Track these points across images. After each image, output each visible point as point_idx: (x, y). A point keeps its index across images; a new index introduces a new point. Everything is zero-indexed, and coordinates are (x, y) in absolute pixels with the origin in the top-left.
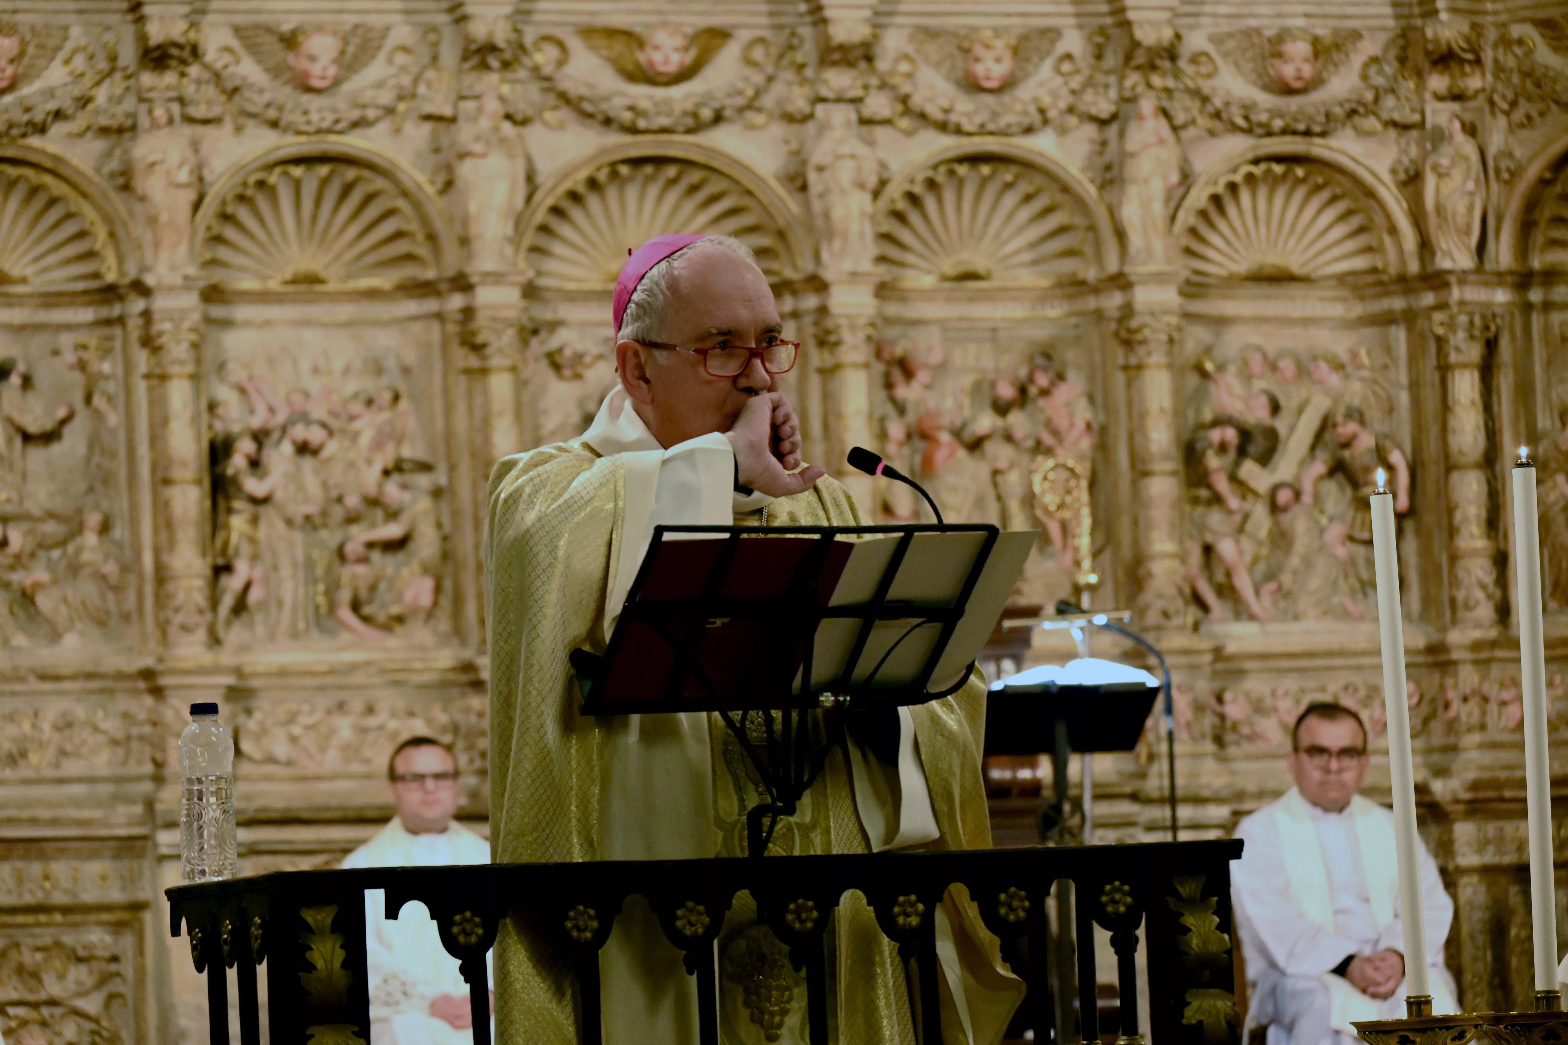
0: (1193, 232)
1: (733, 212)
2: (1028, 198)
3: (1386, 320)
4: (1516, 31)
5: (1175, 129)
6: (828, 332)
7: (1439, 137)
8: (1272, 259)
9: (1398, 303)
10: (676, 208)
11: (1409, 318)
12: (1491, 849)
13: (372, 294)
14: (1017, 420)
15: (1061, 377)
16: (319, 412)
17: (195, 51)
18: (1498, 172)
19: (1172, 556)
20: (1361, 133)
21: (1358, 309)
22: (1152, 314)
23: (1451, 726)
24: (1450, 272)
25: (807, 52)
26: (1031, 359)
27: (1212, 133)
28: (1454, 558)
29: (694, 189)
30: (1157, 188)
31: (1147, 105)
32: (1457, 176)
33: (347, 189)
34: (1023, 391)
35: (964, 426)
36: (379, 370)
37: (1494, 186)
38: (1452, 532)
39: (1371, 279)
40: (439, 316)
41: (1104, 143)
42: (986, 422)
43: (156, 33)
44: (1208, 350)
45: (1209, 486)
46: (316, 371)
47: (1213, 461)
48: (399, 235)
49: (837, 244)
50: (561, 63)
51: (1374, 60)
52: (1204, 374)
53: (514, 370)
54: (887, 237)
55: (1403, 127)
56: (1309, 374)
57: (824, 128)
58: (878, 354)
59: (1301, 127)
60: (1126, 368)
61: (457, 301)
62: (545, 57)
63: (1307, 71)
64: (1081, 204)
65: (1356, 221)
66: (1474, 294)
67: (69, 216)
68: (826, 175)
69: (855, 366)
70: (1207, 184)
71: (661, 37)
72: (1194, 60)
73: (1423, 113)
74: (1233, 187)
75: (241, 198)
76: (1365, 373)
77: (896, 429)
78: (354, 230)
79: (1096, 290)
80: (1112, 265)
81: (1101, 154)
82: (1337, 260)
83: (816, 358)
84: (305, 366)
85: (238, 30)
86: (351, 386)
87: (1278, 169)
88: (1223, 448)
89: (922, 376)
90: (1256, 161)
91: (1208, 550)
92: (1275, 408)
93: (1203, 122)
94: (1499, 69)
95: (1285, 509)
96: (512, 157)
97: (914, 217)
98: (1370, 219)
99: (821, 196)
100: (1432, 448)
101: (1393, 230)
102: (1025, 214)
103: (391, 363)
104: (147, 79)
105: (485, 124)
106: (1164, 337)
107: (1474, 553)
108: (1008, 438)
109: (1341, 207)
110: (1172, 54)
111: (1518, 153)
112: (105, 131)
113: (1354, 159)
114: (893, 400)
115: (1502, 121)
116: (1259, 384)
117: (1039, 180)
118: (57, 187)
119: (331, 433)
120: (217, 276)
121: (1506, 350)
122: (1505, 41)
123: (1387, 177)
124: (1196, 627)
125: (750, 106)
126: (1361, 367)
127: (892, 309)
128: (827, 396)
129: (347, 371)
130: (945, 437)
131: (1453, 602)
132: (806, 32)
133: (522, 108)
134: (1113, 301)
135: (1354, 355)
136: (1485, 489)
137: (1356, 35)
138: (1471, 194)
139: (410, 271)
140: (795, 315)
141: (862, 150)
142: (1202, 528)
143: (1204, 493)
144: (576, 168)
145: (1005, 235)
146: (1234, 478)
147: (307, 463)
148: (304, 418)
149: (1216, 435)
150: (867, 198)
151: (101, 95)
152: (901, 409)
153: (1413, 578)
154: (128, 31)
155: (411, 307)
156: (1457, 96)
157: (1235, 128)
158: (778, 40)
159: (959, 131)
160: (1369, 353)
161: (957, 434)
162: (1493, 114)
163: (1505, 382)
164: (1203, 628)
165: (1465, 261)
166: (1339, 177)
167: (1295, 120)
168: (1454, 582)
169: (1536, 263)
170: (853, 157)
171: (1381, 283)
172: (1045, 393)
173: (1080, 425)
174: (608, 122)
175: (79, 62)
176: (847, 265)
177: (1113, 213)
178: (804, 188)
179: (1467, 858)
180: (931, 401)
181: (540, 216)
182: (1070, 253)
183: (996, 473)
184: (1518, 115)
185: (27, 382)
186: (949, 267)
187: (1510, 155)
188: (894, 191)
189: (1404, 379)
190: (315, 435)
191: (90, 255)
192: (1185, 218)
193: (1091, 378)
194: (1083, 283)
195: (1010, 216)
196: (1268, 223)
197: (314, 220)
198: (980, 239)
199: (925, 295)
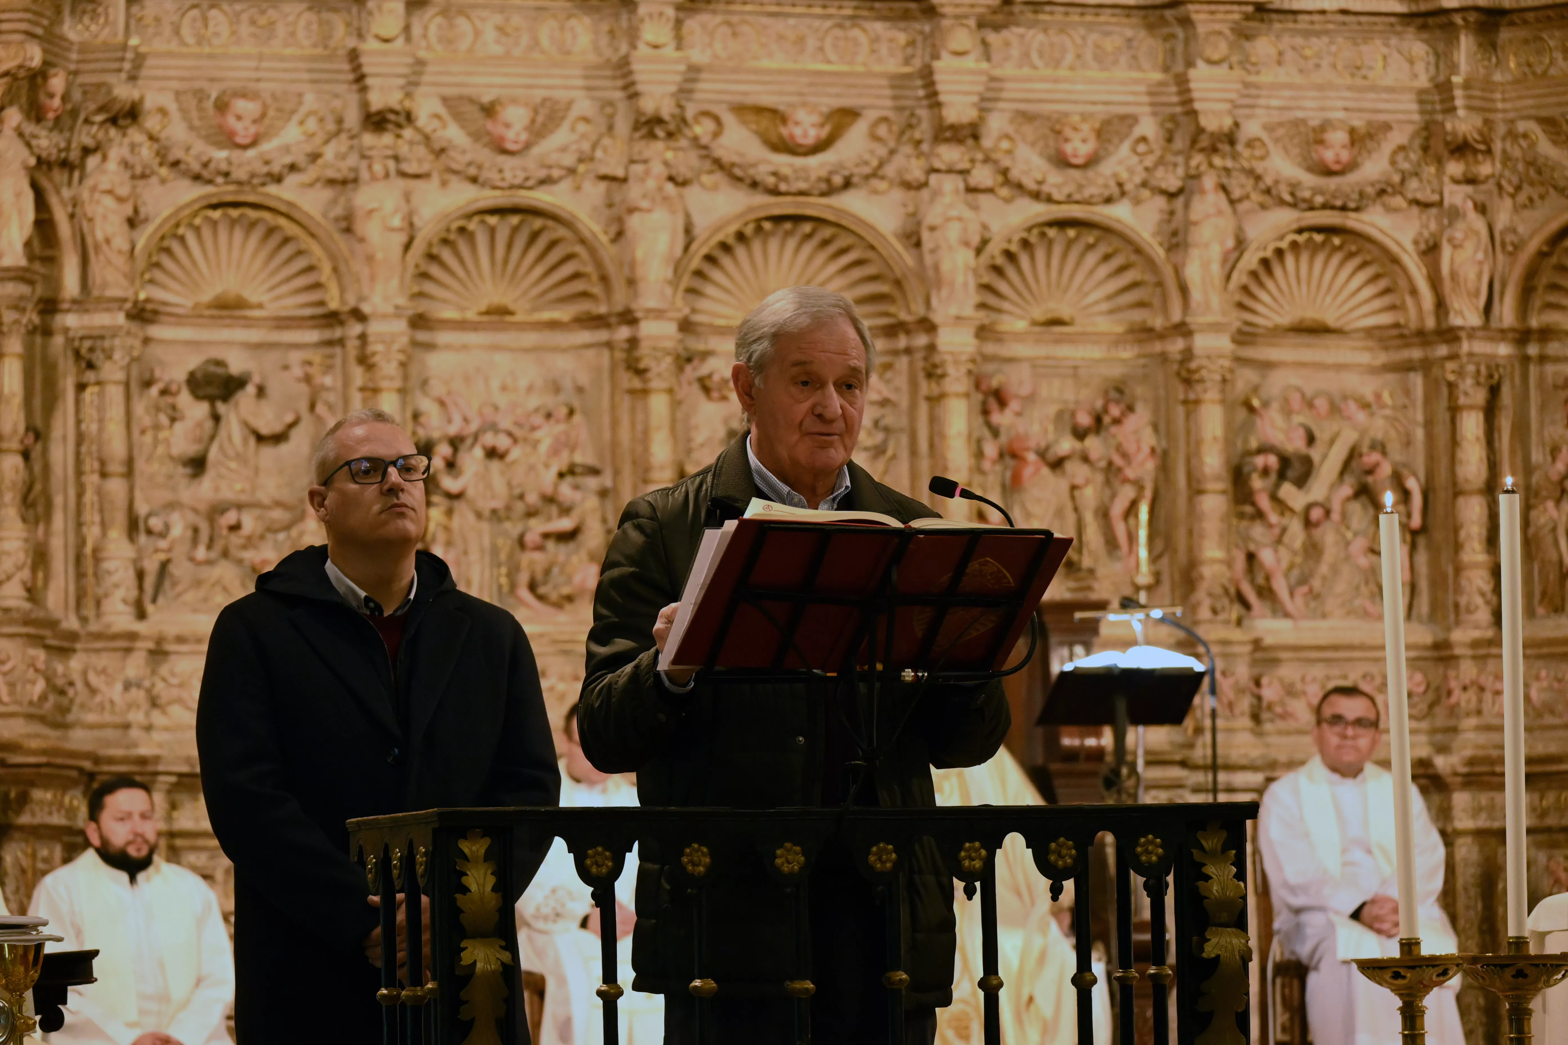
0: (1245, 289)
1: (859, 263)
2: (1107, 258)
3: (1407, 367)
4: (1522, 126)
5: (1232, 202)
6: (935, 366)
7: (1455, 214)
8: (1311, 313)
9: (1416, 354)
10: (810, 259)
11: (1426, 366)
12: (1483, 815)
13: (553, 325)
14: (1093, 444)
15: (1130, 409)
16: (506, 423)
17: (409, 117)
18: (1503, 245)
19: (1220, 561)
20: (1389, 209)
21: (1382, 358)
22: (1209, 357)
23: (1453, 711)
24: (1461, 328)
25: (924, 130)
26: (1106, 392)
27: (1263, 207)
28: (1458, 570)
29: (825, 243)
30: (1216, 252)
31: (1209, 182)
32: (1469, 246)
33: (534, 236)
34: (1098, 420)
35: (1048, 448)
36: (557, 389)
37: (1500, 257)
38: (1458, 547)
39: (1395, 332)
40: (609, 345)
41: (1172, 213)
42: (1066, 445)
43: (377, 101)
44: (1256, 389)
45: (1253, 504)
46: (504, 388)
47: (1257, 483)
48: (576, 276)
49: (945, 292)
50: (716, 135)
51: (1402, 148)
52: (1251, 409)
53: (670, 391)
54: (987, 288)
55: (1425, 205)
57: (936, 194)
58: (977, 386)
59: (1339, 203)
60: (1185, 402)
61: (623, 333)
62: (702, 129)
63: (1345, 156)
64: (1151, 263)
65: (1382, 284)
66: (1481, 347)
67: (300, 253)
68: (937, 234)
69: (957, 395)
70: (1258, 249)
71: (801, 115)
72: (1250, 144)
73: (1441, 194)
74: (1279, 252)
75: (445, 241)
77: (991, 449)
78: (539, 270)
79: (1161, 336)
80: (1176, 316)
81: (1169, 221)
82: (1366, 316)
83: (925, 387)
84: (495, 384)
85: (445, 100)
86: (533, 402)
87: (1318, 238)
88: (1265, 472)
89: (1014, 405)
90: (1300, 231)
91: (1251, 557)
92: (1311, 439)
93: (1256, 197)
94: (1507, 158)
95: (1317, 525)
96: (673, 212)
97: (1010, 271)
98: (1395, 282)
99: (933, 251)
100: (1442, 476)
101: (1414, 292)
102: (1104, 270)
103: (567, 384)
104: (368, 139)
105: (651, 184)
106: (1218, 377)
107: (1476, 565)
108: (1085, 459)
109: (1369, 272)
110: (1231, 139)
111: (1521, 229)
112: (331, 182)
113: (1382, 231)
114: (989, 425)
115: (1508, 202)
116: (1298, 419)
117: (1116, 243)
118: (291, 228)
119: (515, 441)
120: (423, 306)
121: (1506, 395)
122: (1512, 135)
123: (1410, 247)
124: (1239, 623)
125: (874, 175)
126: (1383, 406)
127: (990, 348)
128: (933, 420)
129: (530, 389)
130: (1031, 457)
131: (1457, 606)
132: (923, 113)
133: (683, 172)
134: (1176, 346)
136: (1486, 512)
137: (1387, 127)
138: (1480, 263)
139: (584, 306)
140: (908, 351)
141: (968, 214)
142: (1247, 538)
143: (1248, 509)
144: (728, 223)
145: (1086, 288)
146: (1274, 498)
147: (495, 465)
148: (494, 428)
149: (1259, 461)
150: (970, 254)
151: (329, 152)
152: (995, 432)
153: (1423, 585)
154: (353, 99)
155: (585, 336)
156: (1471, 180)
157: (1282, 203)
158: (898, 120)
159: (1049, 200)
161: (1042, 454)
162: (1500, 195)
163: (1505, 424)
164: (1246, 623)
165: (1474, 319)
166: (1369, 246)
167: (1334, 197)
168: (1458, 589)
169: (1534, 323)
170: (960, 219)
171: (1402, 336)
172: (1117, 421)
173: (1146, 450)
174: (754, 185)
175: (312, 124)
176: (953, 311)
177: (1178, 272)
178: (918, 244)
179: (1463, 822)
180: (1021, 426)
181: (696, 262)
182: (1141, 304)
183: (1074, 488)
184: (1522, 198)
185: (261, 391)
186: (1039, 313)
187: (1514, 231)
188: (994, 249)
189: (1420, 417)
190: (502, 442)
191: (317, 286)
192: (1239, 277)
193: (1156, 411)
194: (1151, 330)
195: (1092, 272)
196: (1309, 283)
197: (506, 261)
198: (1066, 291)
199: (1018, 337)
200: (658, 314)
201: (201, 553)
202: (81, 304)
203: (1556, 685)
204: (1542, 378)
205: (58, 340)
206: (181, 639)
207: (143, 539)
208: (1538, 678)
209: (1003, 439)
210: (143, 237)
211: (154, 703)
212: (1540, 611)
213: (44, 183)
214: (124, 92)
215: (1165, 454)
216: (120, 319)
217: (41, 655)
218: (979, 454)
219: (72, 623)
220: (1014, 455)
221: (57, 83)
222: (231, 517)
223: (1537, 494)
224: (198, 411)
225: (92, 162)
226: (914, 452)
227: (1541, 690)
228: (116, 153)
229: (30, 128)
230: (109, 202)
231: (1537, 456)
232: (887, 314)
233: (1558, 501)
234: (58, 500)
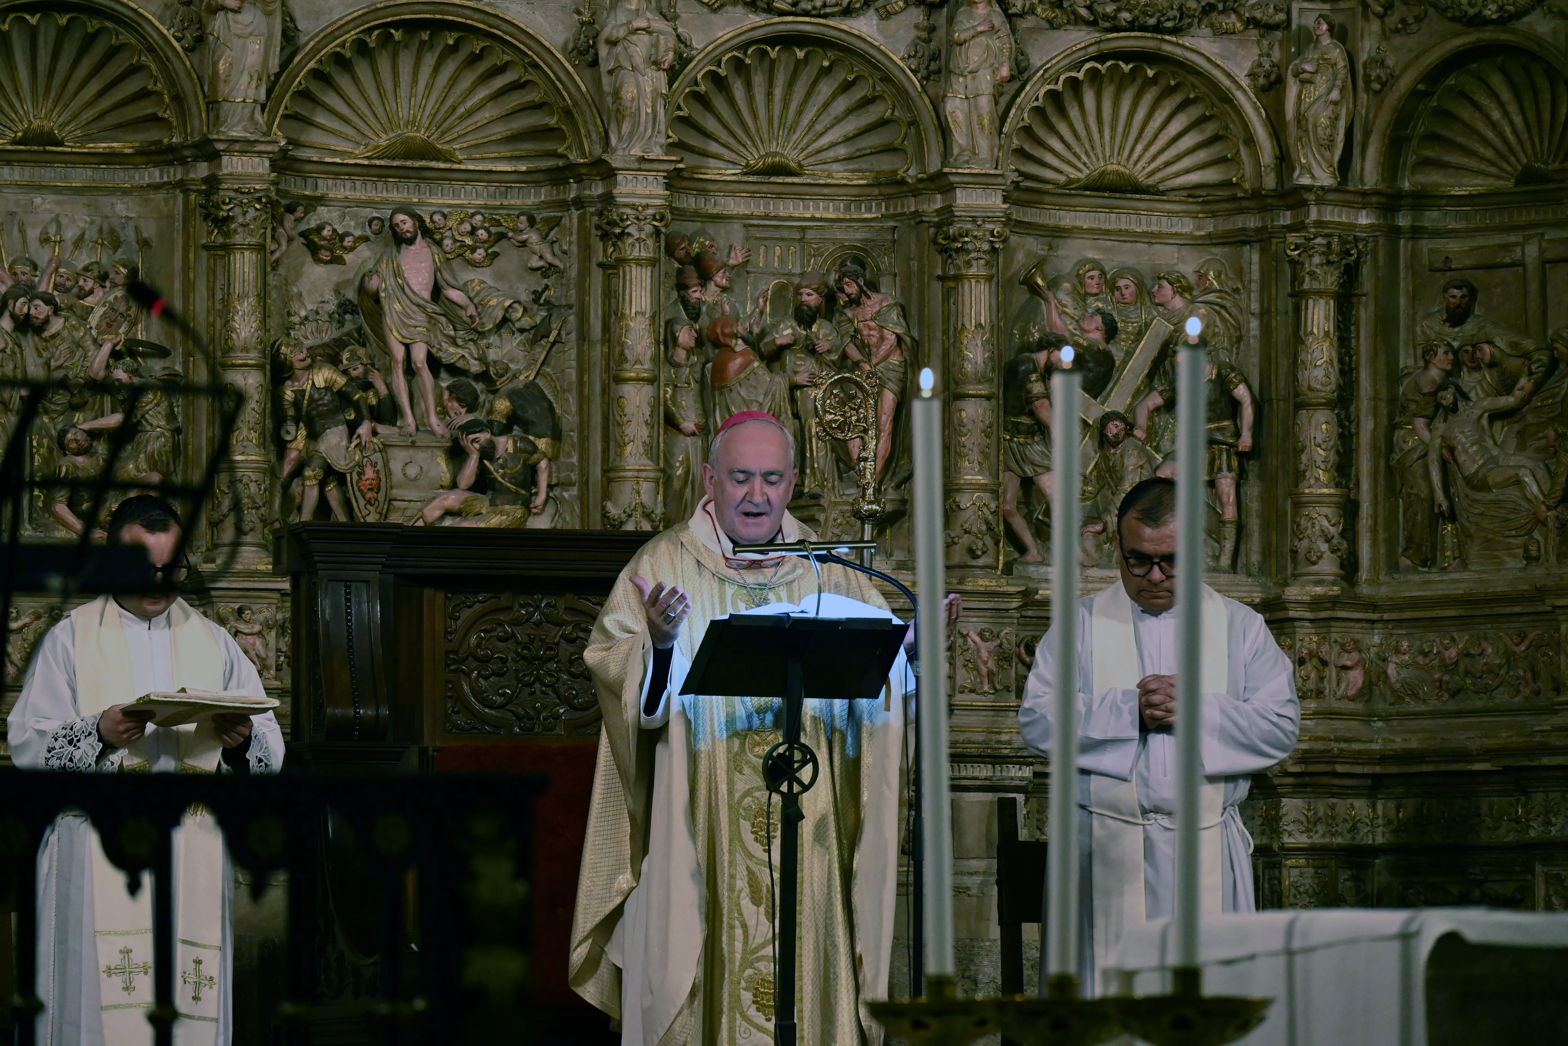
0: (1027, 130)
1: (518, 86)
2: (846, 87)
3: (1240, 239)
6: (612, 223)
9: (1252, 222)
10: (454, 80)
11: (1263, 238)
12: (1321, 829)
13: (111, 158)
14: (821, 330)
15: (874, 287)
16: (45, 286)
18: (1367, 81)
19: (983, 488)
20: (1220, 33)
21: (1209, 226)
22: (974, 219)
24: (1308, 189)
26: (843, 265)
27: (1053, 25)
28: (1298, 505)
29: (474, 59)
30: (985, 81)
32: (1322, 82)
33: (89, 41)
34: (830, 298)
35: (763, 334)
36: (116, 244)
37: (1363, 97)
38: (1299, 476)
39: (1223, 193)
40: (182, 186)
41: (932, 30)
42: (786, 332)
44: (1040, 264)
45: (1032, 414)
46: (45, 240)
48: (143, 94)
52: (1034, 290)
54: (687, 122)
55: (1270, 27)
56: (1151, 295)
58: (670, 251)
59: (1152, 21)
60: (942, 278)
61: (202, 170)
64: (902, 94)
65: (1210, 129)
66: (1333, 215)
68: (619, 48)
69: (638, 261)
70: (1044, 80)
73: (1289, 13)
74: (1074, 85)
76: (1211, 297)
78: (93, 87)
79: (915, 193)
80: (934, 164)
81: (928, 41)
82: (1187, 171)
83: (599, 251)
84: (33, 234)
86: (83, 259)
87: (1126, 68)
89: (720, 278)
90: (1101, 58)
92: (1111, 331)
93: (1043, 11)
95: (1115, 444)
96: (269, 14)
97: (719, 103)
98: (1227, 128)
99: (610, 72)
100: (1281, 384)
101: (1250, 141)
102: (841, 104)
103: (129, 235)
106: (986, 247)
107: (1320, 500)
108: (811, 350)
109: (1194, 112)
111: (1390, 62)
113: (1209, 60)
114: (685, 302)
115: (1375, 26)
116: (1095, 304)
117: (859, 68)
119: (57, 310)
121: (1367, 279)
123: (1245, 82)
124: (1008, 570)
126: (1210, 290)
127: (689, 202)
128: (610, 295)
129: (79, 242)
131: (1294, 552)
134: (932, 204)
135: (1202, 276)
136: (1335, 430)
138: (1336, 103)
139: (154, 135)
140: (579, 203)
141: (659, 24)
143: (1025, 420)
144: (343, 28)
145: (819, 127)
148: (29, 291)
150: (663, 77)
152: (694, 312)
153: (1254, 525)
155: (154, 175)
157: (1078, 21)
159: (770, 8)
160: (1218, 277)
161: (753, 342)
162: (1366, 18)
163: (1365, 314)
164: (1017, 569)
165: (1325, 178)
166: (1192, 79)
167: (1145, 14)
168: (1298, 533)
169: (1406, 184)
170: (648, 31)
171: (1234, 198)
172: (855, 302)
173: (891, 338)
176: (636, 151)
178: (595, 63)
179: (1294, 838)
181: (300, 80)
182: (889, 149)
183: (794, 387)
184: (1393, 20)
186: (754, 158)
187: (1383, 64)
188: (696, 72)
189: (1255, 306)
190: (41, 310)
192: (1019, 116)
193: (906, 290)
194: (903, 182)
195: (826, 105)
196: (1113, 128)
197: (51, 74)
198: (792, 130)
199: (728, 188)
200: (245, 147)
203: (1420, 660)
204: (1414, 256)
208: (1397, 651)
209: (704, 321)
212: (1405, 562)
215: (916, 344)
218: (669, 341)
220: (717, 344)
223: (1404, 409)
226: (583, 337)
227: (1401, 666)
231: (1406, 360)
232: (555, 155)
233: (1431, 419)
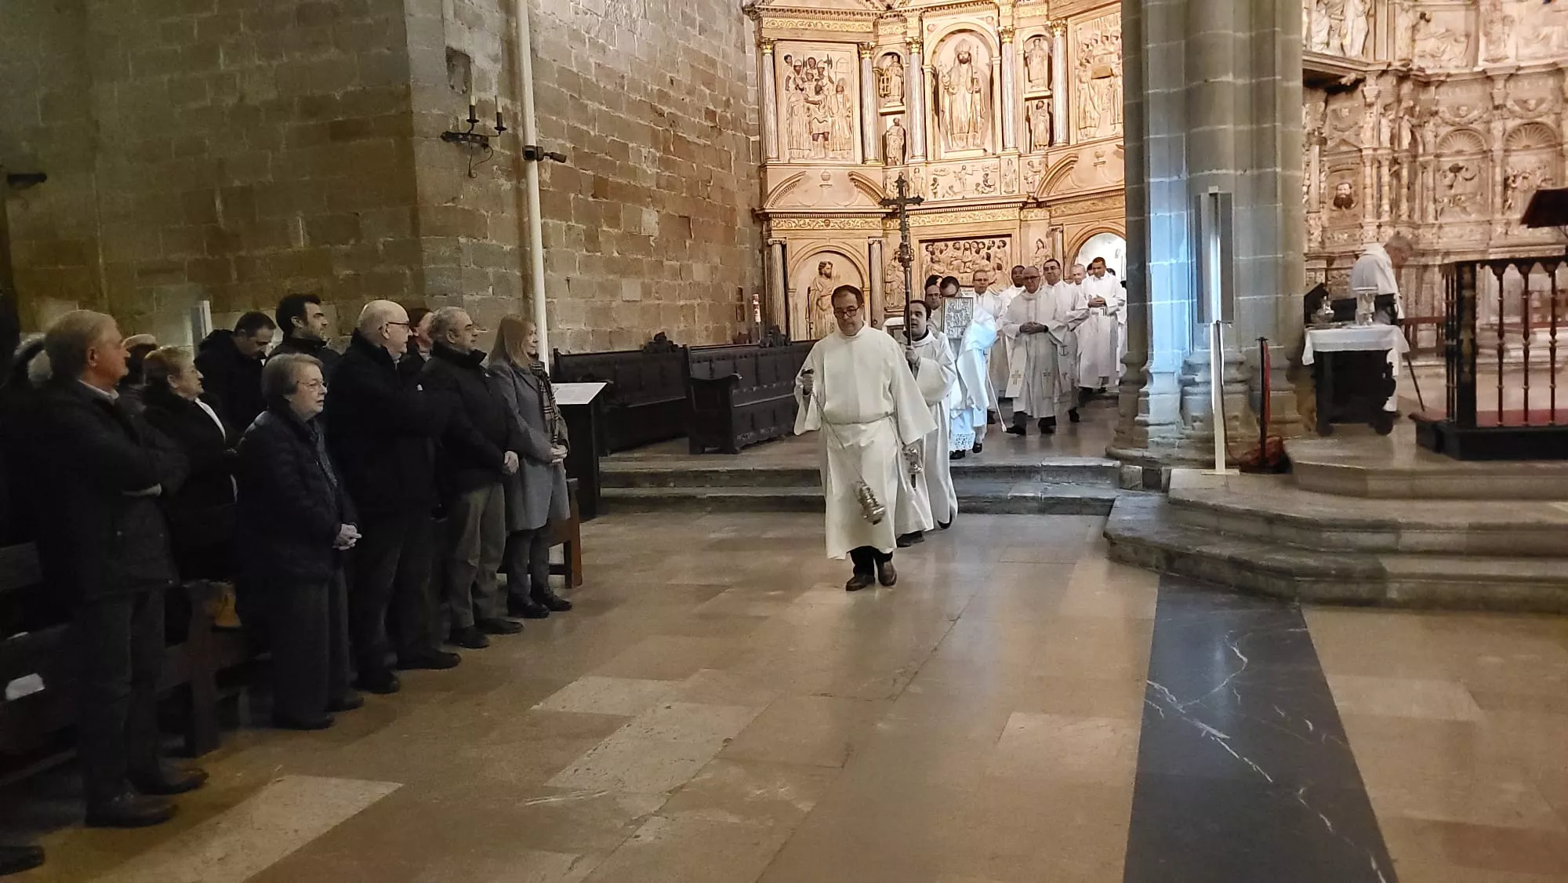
13: (1542, 148)
16: (1528, 171)
17: (1505, 106)
33: (1537, 129)
36: (1542, 162)
40: (1555, 151)
43: (1497, 103)
46: (1528, 163)
61: (1559, 148)
67: (1477, 139)
75: (1514, 132)
78: (1538, 136)
84: (1526, 163)
85: (1515, 101)
86: (1535, 166)
103: (1544, 161)
104: (1495, 112)
112: (1485, 122)
118: (1475, 134)
119: (1531, 174)
120: (1507, 147)
129: (1535, 163)
139: (1549, 143)
147: (1525, 180)
148: (1525, 172)
151: (1485, 116)
154: (1491, 103)
155: (1550, 150)
175: (1480, 110)
185: (1467, 169)
190: (1527, 175)
191: (1481, 145)
197: (1529, 135)
201: (1451, 205)
202: (1423, 155)
205: (1418, 163)
206: (1446, 224)
207: (1437, 203)
210: (1438, 140)
211: (1439, 238)
213: (1414, 130)
214: (1434, 109)
216: (1432, 157)
217: (1411, 230)
219: (1420, 222)
221: (1417, 109)
222: (1459, 197)
224: (1452, 174)
225: (1426, 124)
228: (1431, 123)
229: (1411, 119)
230: (1430, 133)
234: (1417, 196)
